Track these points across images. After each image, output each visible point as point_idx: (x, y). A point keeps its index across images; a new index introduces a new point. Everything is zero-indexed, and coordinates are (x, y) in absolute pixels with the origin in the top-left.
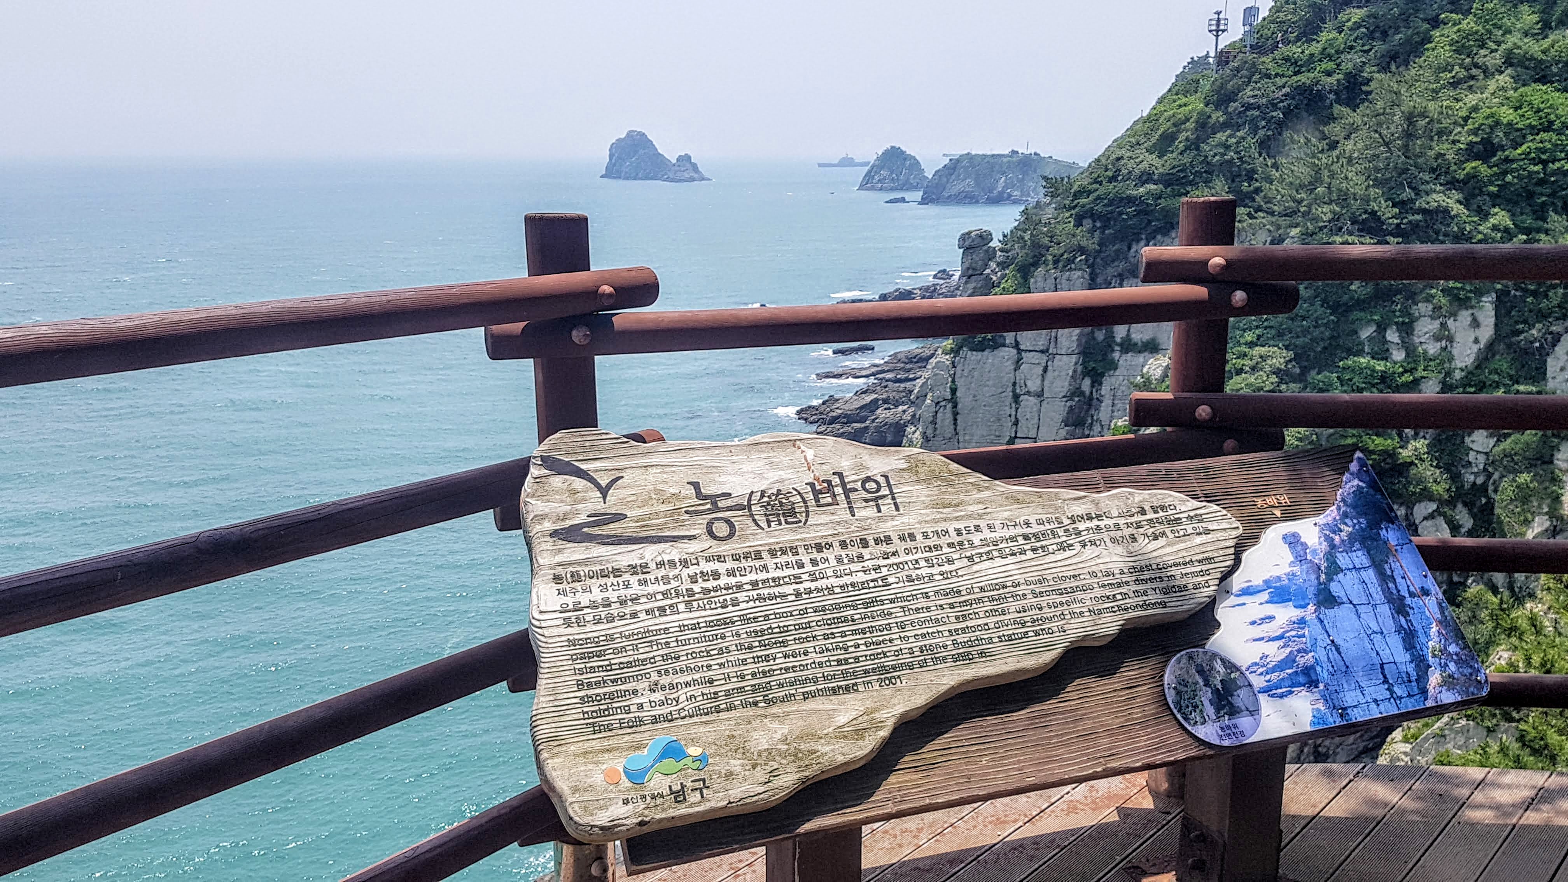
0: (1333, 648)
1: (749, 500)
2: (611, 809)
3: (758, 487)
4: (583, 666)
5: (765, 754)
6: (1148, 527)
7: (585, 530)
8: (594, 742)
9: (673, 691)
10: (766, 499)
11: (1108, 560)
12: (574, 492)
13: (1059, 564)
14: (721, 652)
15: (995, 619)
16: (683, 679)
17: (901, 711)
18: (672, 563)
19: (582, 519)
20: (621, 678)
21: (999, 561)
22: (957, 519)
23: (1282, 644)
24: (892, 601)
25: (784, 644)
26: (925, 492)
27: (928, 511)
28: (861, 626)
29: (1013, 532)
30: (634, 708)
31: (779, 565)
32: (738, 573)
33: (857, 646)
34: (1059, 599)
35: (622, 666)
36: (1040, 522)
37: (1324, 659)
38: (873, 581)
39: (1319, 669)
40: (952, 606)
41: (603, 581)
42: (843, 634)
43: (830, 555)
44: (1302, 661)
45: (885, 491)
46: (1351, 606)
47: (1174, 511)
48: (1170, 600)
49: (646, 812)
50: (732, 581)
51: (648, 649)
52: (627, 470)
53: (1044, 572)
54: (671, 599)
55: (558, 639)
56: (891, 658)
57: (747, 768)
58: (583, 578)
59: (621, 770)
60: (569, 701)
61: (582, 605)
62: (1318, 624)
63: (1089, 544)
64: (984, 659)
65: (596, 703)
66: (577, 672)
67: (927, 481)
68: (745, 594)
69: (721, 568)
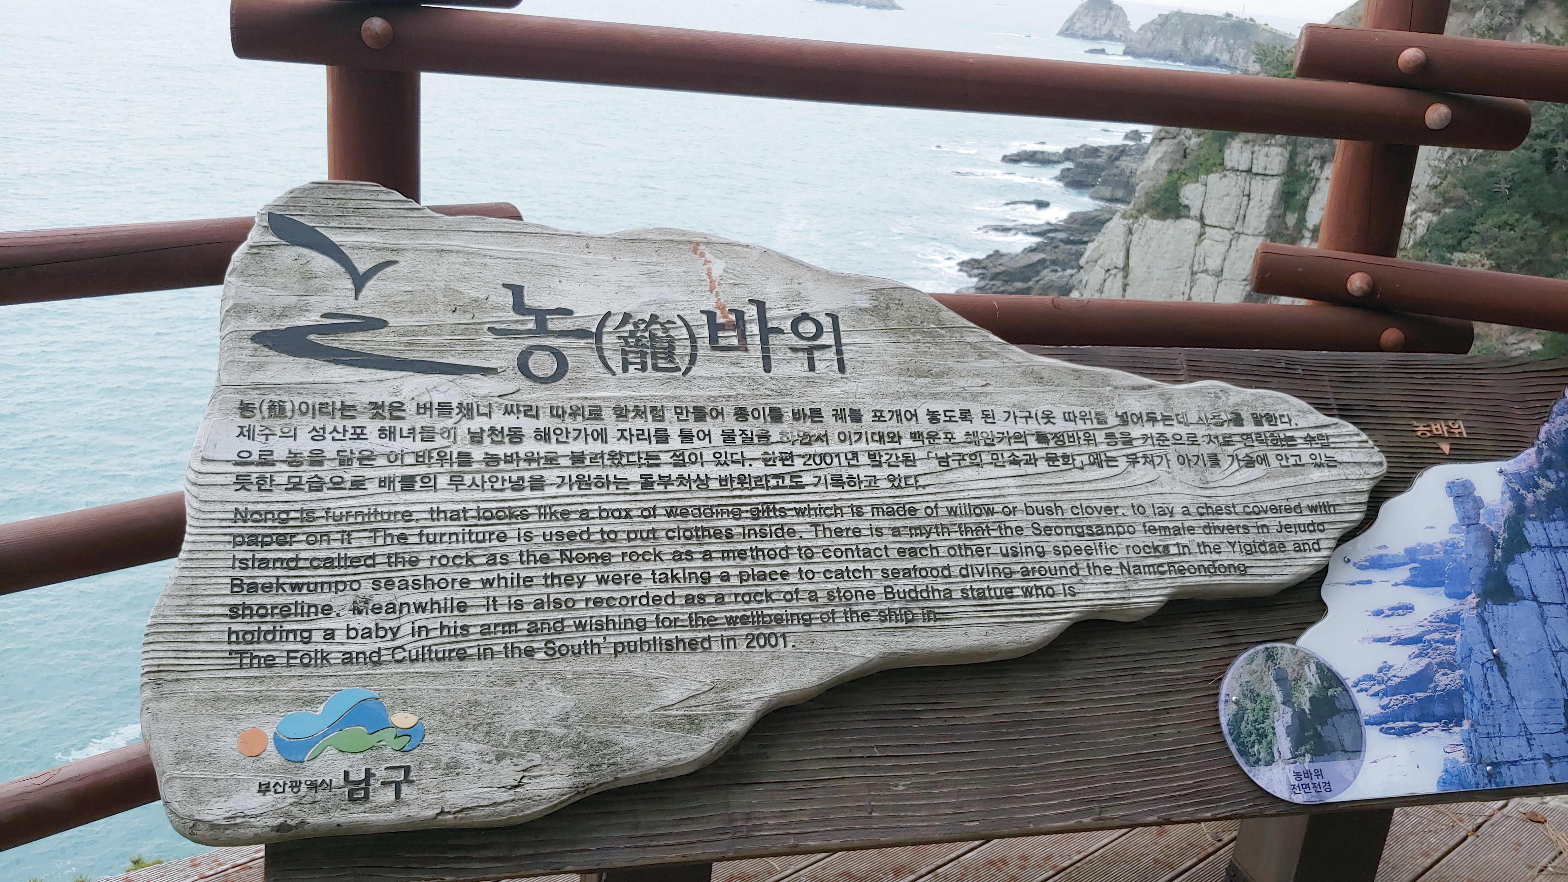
0: (1495, 667)
1: (602, 324)
2: (236, 797)
3: (619, 308)
4: (249, 555)
5: (523, 739)
6: (1242, 445)
7: (312, 337)
8: (235, 684)
9: (392, 616)
10: (630, 327)
11: (1167, 489)
12: (308, 276)
13: (1087, 486)
14: (492, 560)
15: (962, 562)
16: (412, 597)
17: (773, 692)
18: (445, 409)
19: (313, 319)
20: (309, 584)
21: (991, 471)
22: (935, 396)
23: (1417, 652)
24: (800, 513)
25: (605, 559)
26: (892, 348)
27: (890, 379)
28: (739, 547)
29: (1021, 427)
30: (317, 636)
31: (627, 434)
32: (554, 438)
33: (725, 577)
34: (1075, 541)
35: (315, 564)
36: (1069, 417)
37: (1478, 681)
38: (776, 476)
39: (1467, 696)
40: (896, 532)
41: (320, 421)
42: (707, 555)
43: (715, 428)
44: (1444, 680)
45: (827, 339)
46: (1535, 604)
47: (1287, 426)
48: (1254, 564)
49: (295, 810)
50: (542, 448)
51: (367, 542)
52: (406, 253)
53: (1059, 497)
54: (430, 465)
55: (219, 507)
56: (777, 604)
57: (488, 758)
58: (289, 414)
59: (272, 735)
60: (211, 611)
61: (275, 457)
62: (1479, 626)
63: (1142, 461)
64: (931, 623)
65: (256, 619)
66: (237, 564)
67: (900, 333)
68: (557, 472)
69: (528, 425)
